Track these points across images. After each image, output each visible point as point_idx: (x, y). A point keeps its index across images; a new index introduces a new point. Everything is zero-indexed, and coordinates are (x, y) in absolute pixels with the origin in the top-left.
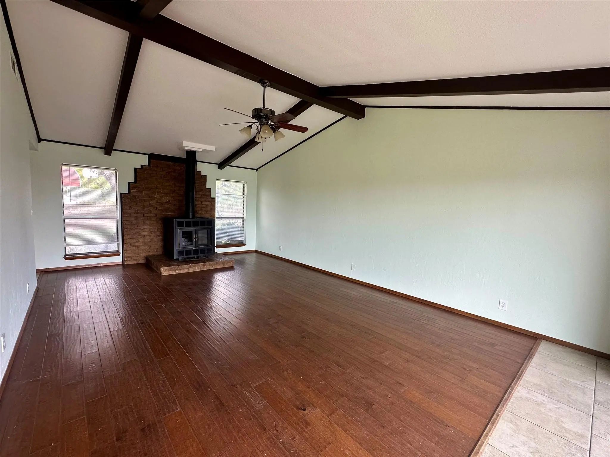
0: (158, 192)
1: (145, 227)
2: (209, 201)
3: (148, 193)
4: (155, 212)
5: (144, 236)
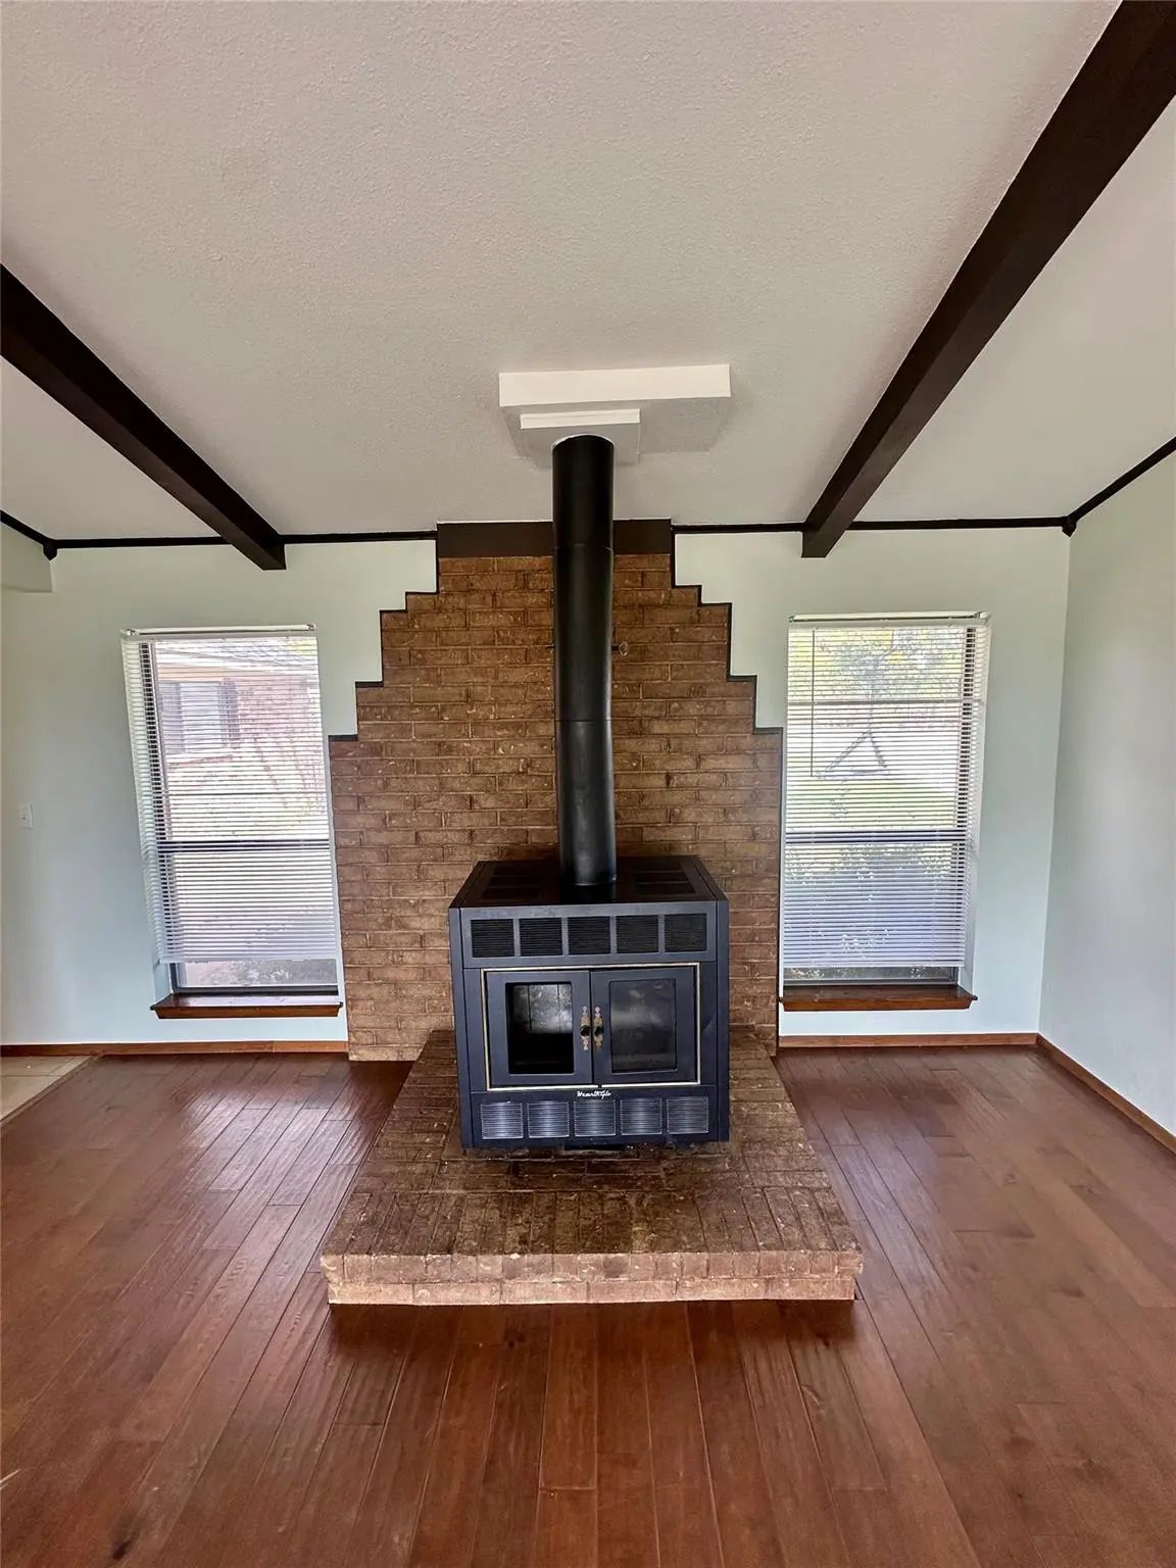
0: (476, 723)
1: (428, 895)
2: (738, 751)
3: (433, 729)
4: (466, 824)
5: (422, 937)
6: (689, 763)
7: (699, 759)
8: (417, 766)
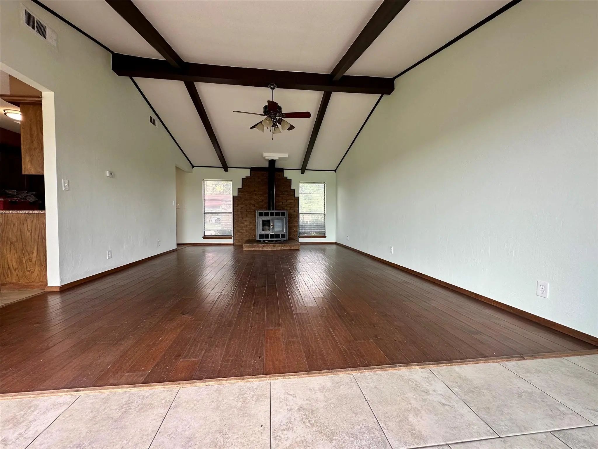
0: (256, 194)
2: (293, 199)
3: (249, 195)
6: (285, 201)
7: (287, 200)
8: (247, 200)
